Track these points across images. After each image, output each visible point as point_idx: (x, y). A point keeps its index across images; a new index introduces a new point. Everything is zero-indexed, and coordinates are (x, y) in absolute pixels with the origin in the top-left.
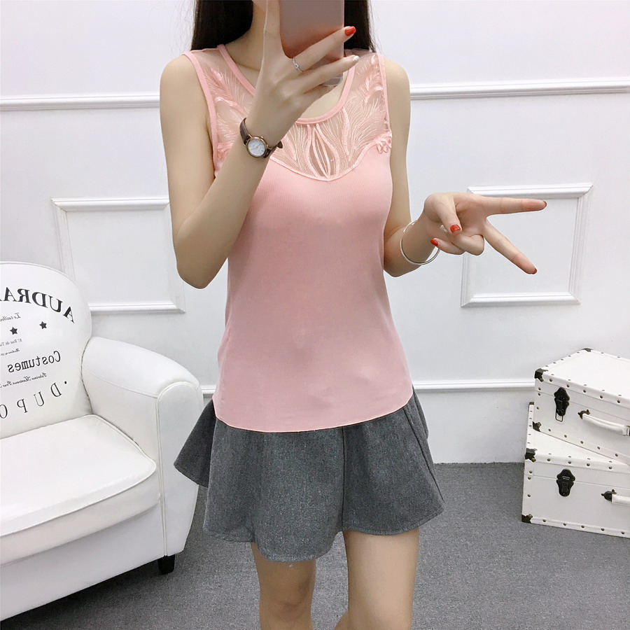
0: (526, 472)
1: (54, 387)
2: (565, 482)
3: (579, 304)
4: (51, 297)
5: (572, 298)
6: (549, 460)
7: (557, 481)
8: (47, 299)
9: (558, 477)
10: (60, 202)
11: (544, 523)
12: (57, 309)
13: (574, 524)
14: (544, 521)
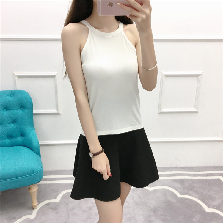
10: (16, 74)
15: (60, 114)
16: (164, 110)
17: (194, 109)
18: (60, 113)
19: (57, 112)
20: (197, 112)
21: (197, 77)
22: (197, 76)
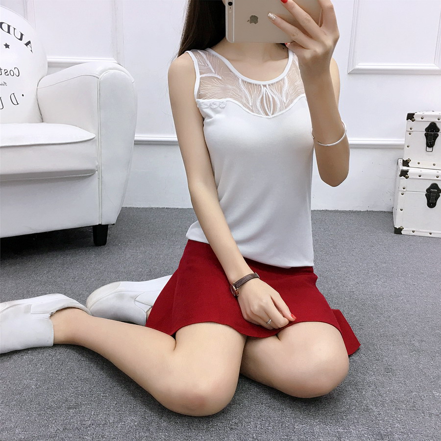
0: (400, 188)
1: (12, 96)
2: (433, 194)
4: (15, 29)
6: (420, 176)
7: (426, 195)
8: (11, 29)
9: (427, 190)
11: (412, 233)
12: (19, 38)
13: (439, 233)
14: (414, 231)
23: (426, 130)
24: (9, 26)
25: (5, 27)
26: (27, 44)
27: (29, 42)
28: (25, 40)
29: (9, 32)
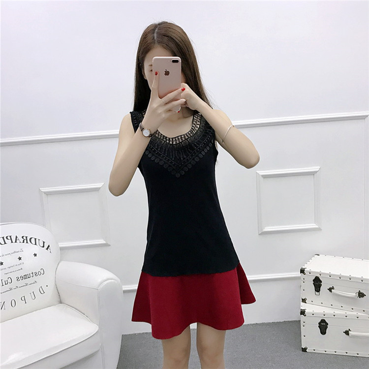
0: (302, 323)
1: (41, 289)
2: (323, 326)
3: (321, 230)
4: (39, 240)
5: (317, 227)
6: (313, 315)
7: (319, 326)
8: (37, 240)
9: (319, 324)
10: (44, 190)
11: (314, 351)
12: (42, 246)
13: (330, 351)
14: (314, 350)
15: (110, 245)
16: (267, 229)
17: (314, 226)
18: (109, 243)
19: (105, 242)
20: (319, 229)
21: (312, 176)
22: (313, 174)
23: (313, 281)
24: (35, 239)
25: (33, 240)
26: (47, 249)
27: (49, 246)
28: (46, 247)
29: (36, 244)
